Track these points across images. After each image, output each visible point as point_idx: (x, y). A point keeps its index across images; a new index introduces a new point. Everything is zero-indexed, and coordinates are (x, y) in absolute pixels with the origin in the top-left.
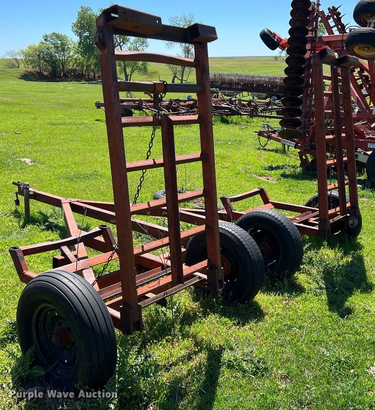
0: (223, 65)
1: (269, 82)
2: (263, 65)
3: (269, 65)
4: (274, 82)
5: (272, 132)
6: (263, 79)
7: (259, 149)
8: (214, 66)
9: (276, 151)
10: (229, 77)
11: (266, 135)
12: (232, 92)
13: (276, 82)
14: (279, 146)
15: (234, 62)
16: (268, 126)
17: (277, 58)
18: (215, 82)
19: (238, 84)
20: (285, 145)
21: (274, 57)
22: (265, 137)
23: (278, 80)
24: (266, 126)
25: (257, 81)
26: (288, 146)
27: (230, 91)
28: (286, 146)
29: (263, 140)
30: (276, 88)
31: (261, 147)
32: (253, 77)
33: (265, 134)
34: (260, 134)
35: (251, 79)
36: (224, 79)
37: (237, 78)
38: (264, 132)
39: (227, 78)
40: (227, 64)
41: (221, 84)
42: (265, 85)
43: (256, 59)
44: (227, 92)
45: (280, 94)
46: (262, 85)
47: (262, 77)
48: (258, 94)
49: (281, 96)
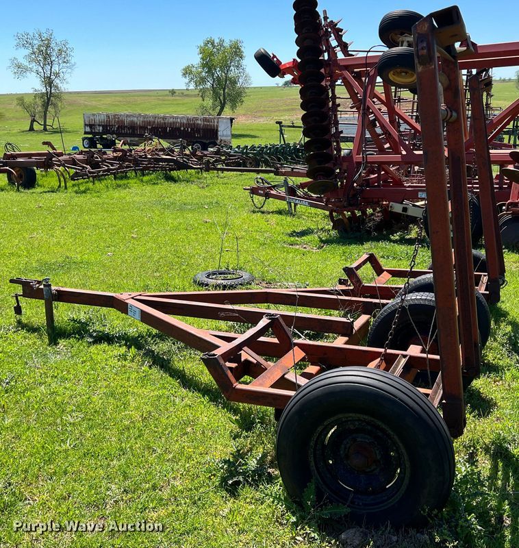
0: (102, 102)
1: (188, 125)
2: (161, 102)
3: (170, 102)
4: (194, 124)
5: (269, 188)
6: (179, 120)
7: (254, 212)
8: (90, 104)
9: (280, 212)
10: (129, 119)
11: (262, 192)
12: (137, 139)
13: (198, 124)
14: (283, 205)
15: (117, 98)
16: (262, 180)
17: (175, 92)
18: (109, 125)
19: (143, 128)
20: (290, 203)
21: (170, 91)
22: (260, 195)
23: (199, 122)
24: (260, 181)
25: (170, 123)
26: (296, 205)
27: (132, 139)
28: (293, 204)
29: (258, 199)
30: (199, 132)
31: (257, 210)
32: (164, 118)
33: (260, 191)
34: (254, 191)
35: (162, 121)
36: (123, 122)
37: (142, 119)
38: (259, 188)
39: (127, 121)
40: (108, 100)
41: (118, 128)
42: (182, 129)
43: (144, 94)
44: (129, 139)
45: (205, 141)
46: (179, 129)
47: (177, 118)
48: (174, 141)
49: (205, 143)
